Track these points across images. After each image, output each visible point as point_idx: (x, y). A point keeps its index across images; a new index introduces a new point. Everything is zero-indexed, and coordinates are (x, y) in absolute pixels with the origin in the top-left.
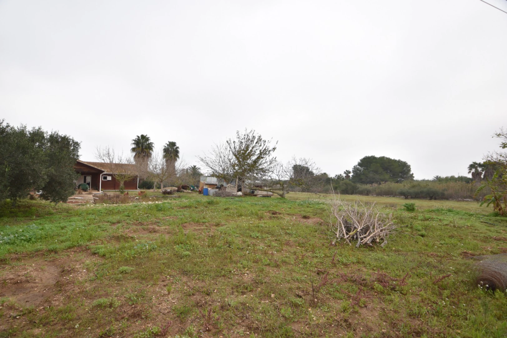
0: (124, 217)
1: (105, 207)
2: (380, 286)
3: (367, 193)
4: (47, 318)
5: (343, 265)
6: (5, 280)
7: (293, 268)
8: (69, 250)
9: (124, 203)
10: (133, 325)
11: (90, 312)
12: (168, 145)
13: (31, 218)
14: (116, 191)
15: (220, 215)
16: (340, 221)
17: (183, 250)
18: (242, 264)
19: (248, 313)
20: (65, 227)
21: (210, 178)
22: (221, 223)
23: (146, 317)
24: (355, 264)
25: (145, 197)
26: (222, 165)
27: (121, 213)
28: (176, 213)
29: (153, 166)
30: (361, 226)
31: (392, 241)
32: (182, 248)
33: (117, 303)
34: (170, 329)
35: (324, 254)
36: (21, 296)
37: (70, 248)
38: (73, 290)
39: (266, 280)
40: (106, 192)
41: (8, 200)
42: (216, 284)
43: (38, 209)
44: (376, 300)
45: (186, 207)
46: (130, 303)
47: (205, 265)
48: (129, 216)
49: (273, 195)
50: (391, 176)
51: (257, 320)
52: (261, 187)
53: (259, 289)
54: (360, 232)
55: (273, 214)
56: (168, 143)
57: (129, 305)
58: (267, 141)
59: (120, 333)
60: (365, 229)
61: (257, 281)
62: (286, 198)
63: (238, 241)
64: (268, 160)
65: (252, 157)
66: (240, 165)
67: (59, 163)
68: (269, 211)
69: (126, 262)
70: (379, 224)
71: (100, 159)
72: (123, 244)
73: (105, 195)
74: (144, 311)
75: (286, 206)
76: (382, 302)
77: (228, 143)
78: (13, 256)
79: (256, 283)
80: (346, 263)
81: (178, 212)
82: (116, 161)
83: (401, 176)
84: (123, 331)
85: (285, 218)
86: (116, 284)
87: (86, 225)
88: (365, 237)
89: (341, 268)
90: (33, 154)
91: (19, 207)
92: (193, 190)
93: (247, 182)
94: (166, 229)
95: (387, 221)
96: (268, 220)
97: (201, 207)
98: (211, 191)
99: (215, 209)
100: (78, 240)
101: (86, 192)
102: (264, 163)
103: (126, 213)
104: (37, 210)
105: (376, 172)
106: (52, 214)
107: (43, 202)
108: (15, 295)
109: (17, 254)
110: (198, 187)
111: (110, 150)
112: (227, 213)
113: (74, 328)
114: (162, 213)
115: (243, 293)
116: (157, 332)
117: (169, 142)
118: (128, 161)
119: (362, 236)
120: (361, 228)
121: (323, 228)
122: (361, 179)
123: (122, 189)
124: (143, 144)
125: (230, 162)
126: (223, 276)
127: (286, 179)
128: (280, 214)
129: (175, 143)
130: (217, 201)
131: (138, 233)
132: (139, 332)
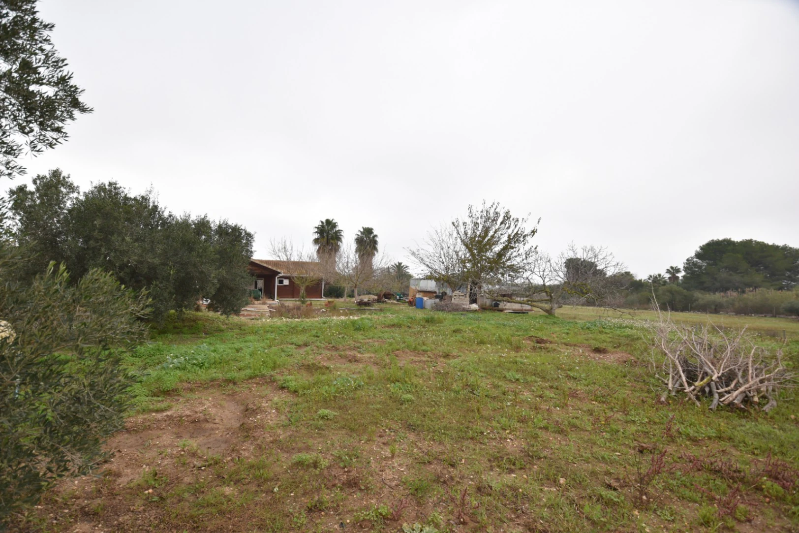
0: (311, 338)
1: (285, 323)
2: (777, 486)
3: (715, 309)
4: (237, 472)
5: (688, 440)
6: (181, 417)
7: (591, 437)
8: (250, 381)
9: (308, 318)
10: (350, 497)
11: (289, 471)
12: (361, 232)
13: (199, 336)
14: (296, 301)
15: (447, 341)
16: (673, 361)
17: (401, 391)
18: (498, 422)
19: (524, 504)
20: (241, 349)
21: (426, 281)
22: (452, 353)
23: (367, 488)
24: (714, 440)
25: (333, 309)
26: (444, 261)
27: (308, 331)
28: (381, 335)
29: (343, 264)
30: (719, 370)
31: (787, 402)
32: (400, 389)
33: (324, 463)
34: (405, 513)
35: (647, 418)
36: (201, 440)
37: (251, 378)
38: (264, 438)
39: (545, 453)
40: (282, 302)
41: (173, 311)
42: (463, 451)
43: (205, 324)
44: (771, 513)
45: (393, 325)
46: (342, 465)
47: (439, 419)
48: (318, 337)
49: (532, 310)
50: (766, 277)
51: (542, 518)
52: (510, 296)
53: (535, 467)
54: (716, 383)
55: (538, 342)
56: (362, 230)
57: (339, 467)
58: (520, 220)
59: (334, 507)
60: (725, 377)
61: (531, 454)
62: (556, 315)
63: (485, 384)
64: (522, 251)
65: (494, 246)
66: (474, 260)
67: (230, 262)
68: (530, 338)
69: (326, 402)
70: (756, 369)
71: (274, 256)
72: (317, 376)
73: (283, 306)
74: (361, 480)
75: (557, 329)
76: (782, 516)
77: (454, 225)
78: (186, 385)
79: (529, 455)
80: (696, 437)
81: (383, 333)
82: (295, 258)
83: (789, 277)
84: (338, 506)
85: (562, 350)
86: (317, 433)
87: (266, 347)
88: (728, 392)
89: (687, 446)
90: (201, 251)
91: (183, 320)
92: (399, 299)
93: (485, 287)
94: (371, 358)
95: (773, 364)
96: (530, 352)
97: (416, 327)
98: (429, 302)
99: (439, 331)
100: (260, 368)
101: (259, 302)
102: (516, 257)
103: (314, 332)
104: (205, 326)
105: (734, 269)
106: (221, 331)
107: (211, 314)
108: (193, 437)
109: (189, 383)
110: (406, 295)
111: (287, 242)
112: (459, 337)
113: (272, 492)
114: (362, 334)
115: (511, 471)
116: (386, 514)
117: (363, 228)
118: (310, 258)
119: (721, 390)
120: (720, 375)
121: (638, 370)
122: (703, 283)
123: (303, 298)
124: (328, 232)
125: (457, 255)
126: (472, 438)
127: (556, 283)
128: (551, 342)
129: (372, 229)
130: (439, 318)
131: (334, 362)
132: (361, 509)
